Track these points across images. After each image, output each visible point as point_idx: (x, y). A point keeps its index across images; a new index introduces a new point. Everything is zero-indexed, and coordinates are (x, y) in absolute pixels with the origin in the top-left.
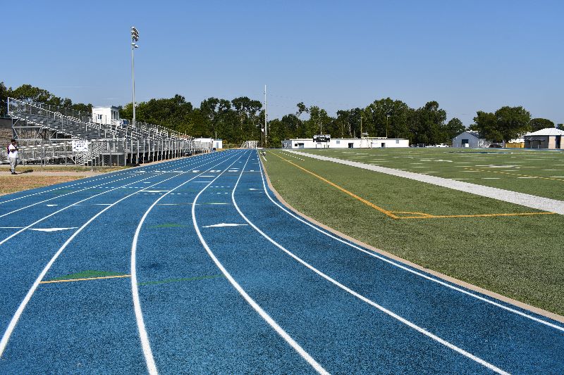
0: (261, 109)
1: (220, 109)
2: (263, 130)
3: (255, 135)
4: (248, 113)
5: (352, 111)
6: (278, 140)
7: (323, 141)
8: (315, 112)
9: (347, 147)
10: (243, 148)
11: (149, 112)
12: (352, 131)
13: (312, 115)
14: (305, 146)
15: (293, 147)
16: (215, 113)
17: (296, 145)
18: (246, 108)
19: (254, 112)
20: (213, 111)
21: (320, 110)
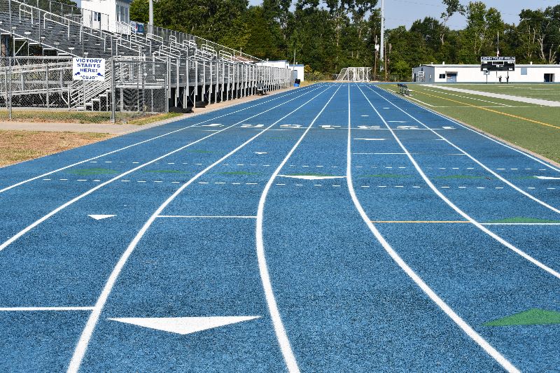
0: (376, 7)
1: (299, 7)
2: (377, 47)
3: (362, 56)
4: (350, 15)
5: (547, 12)
6: (407, 66)
7: (500, 69)
8: (477, 14)
9: (542, 79)
10: (342, 81)
11: (170, 12)
12: (546, 51)
13: (472, 18)
14: (459, 79)
15: (437, 79)
16: (290, 16)
17: (442, 76)
18: (346, 6)
19: (361, 13)
20: (287, 10)
21: (487, 9)
